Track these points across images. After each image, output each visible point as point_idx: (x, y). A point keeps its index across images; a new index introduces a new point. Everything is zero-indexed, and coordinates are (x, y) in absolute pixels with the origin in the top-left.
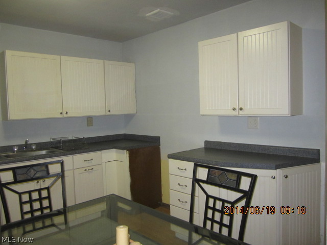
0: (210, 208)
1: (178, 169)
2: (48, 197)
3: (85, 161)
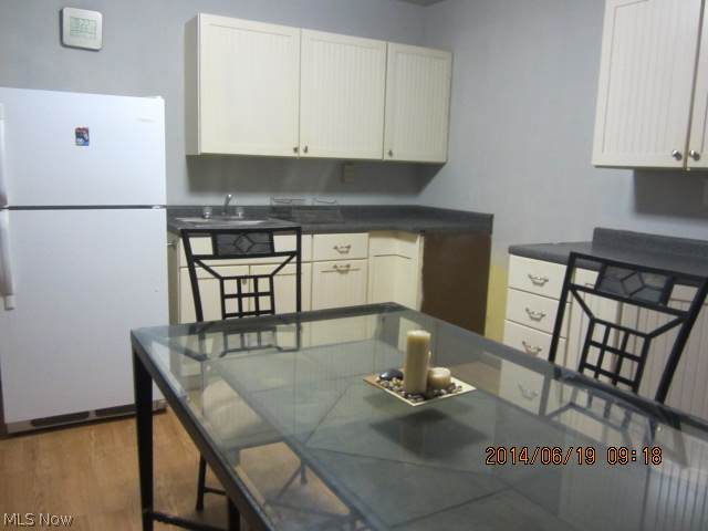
0: (596, 344)
1: (530, 277)
2: (271, 293)
3: (336, 248)
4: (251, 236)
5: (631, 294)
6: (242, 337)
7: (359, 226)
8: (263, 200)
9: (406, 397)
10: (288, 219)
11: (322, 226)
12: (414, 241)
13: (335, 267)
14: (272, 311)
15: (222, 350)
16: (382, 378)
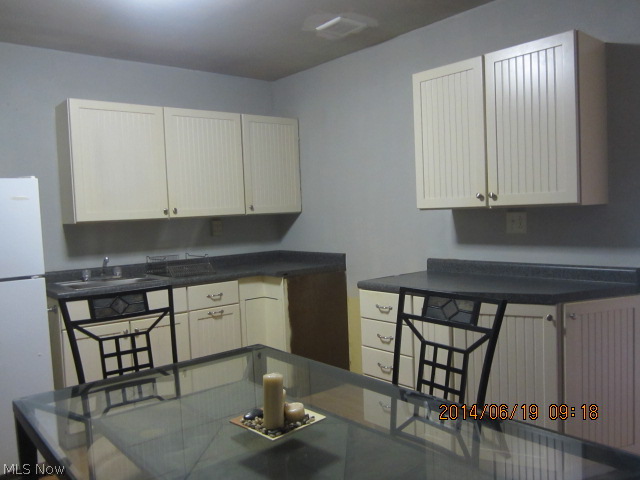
0: (428, 363)
1: (377, 307)
2: (148, 348)
3: (209, 297)
4: (126, 298)
5: (450, 319)
6: (124, 392)
7: (228, 275)
8: (139, 259)
9: (266, 433)
10: (164, 274)
11: (195, 279)
12: (279, 284)
13: (210, 314)
14: (151, 364)
15: (105, 406)
16: (245, 419)
